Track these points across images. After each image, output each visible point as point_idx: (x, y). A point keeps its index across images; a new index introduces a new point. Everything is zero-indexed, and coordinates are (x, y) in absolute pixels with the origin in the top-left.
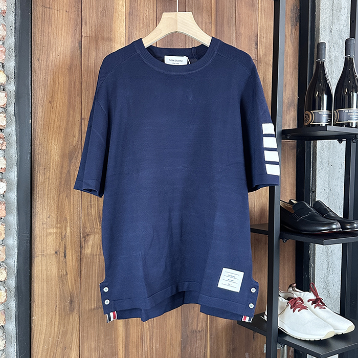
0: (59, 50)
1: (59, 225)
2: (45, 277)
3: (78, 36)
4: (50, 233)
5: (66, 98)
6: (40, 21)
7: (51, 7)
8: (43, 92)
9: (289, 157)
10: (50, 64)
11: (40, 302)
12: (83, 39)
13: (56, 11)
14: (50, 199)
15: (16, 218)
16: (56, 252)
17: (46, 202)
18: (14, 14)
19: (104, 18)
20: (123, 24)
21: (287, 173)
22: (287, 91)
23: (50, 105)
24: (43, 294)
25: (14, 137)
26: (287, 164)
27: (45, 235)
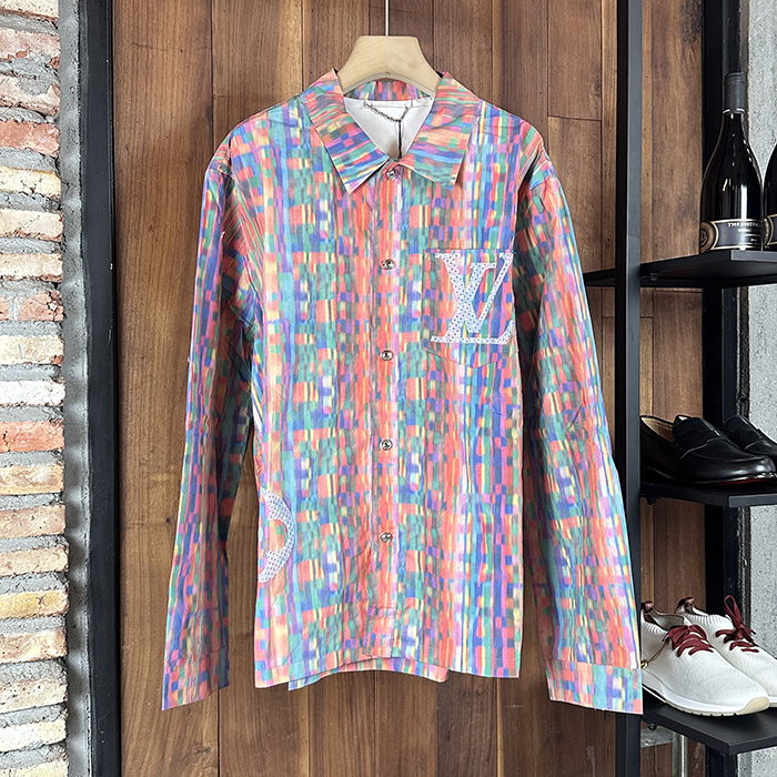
0: (167, 128)
1: (172, 468)
2: (146, 567)
3: (205, 97)
4: (156, 483)
5: (184, 219)
6: (130, 74)
7: (150, 45)
8: (137, 208)
9: (684, 325)
10: (150, 154)
11: (137, 617)
12: (215, 103)
13: (160, 53)
14: (155, 417)
15: (87, 452)
16: (168, 520)
17: (147, 422)
18: (76, 64)
19: (258, 57)
20: (299, 67)
21: (680, 360)
22: (676, 184)
23: (151, 234)
24: (142, 602)
25: (82, 298)
26: (679, 341)
27: (145, 486)
